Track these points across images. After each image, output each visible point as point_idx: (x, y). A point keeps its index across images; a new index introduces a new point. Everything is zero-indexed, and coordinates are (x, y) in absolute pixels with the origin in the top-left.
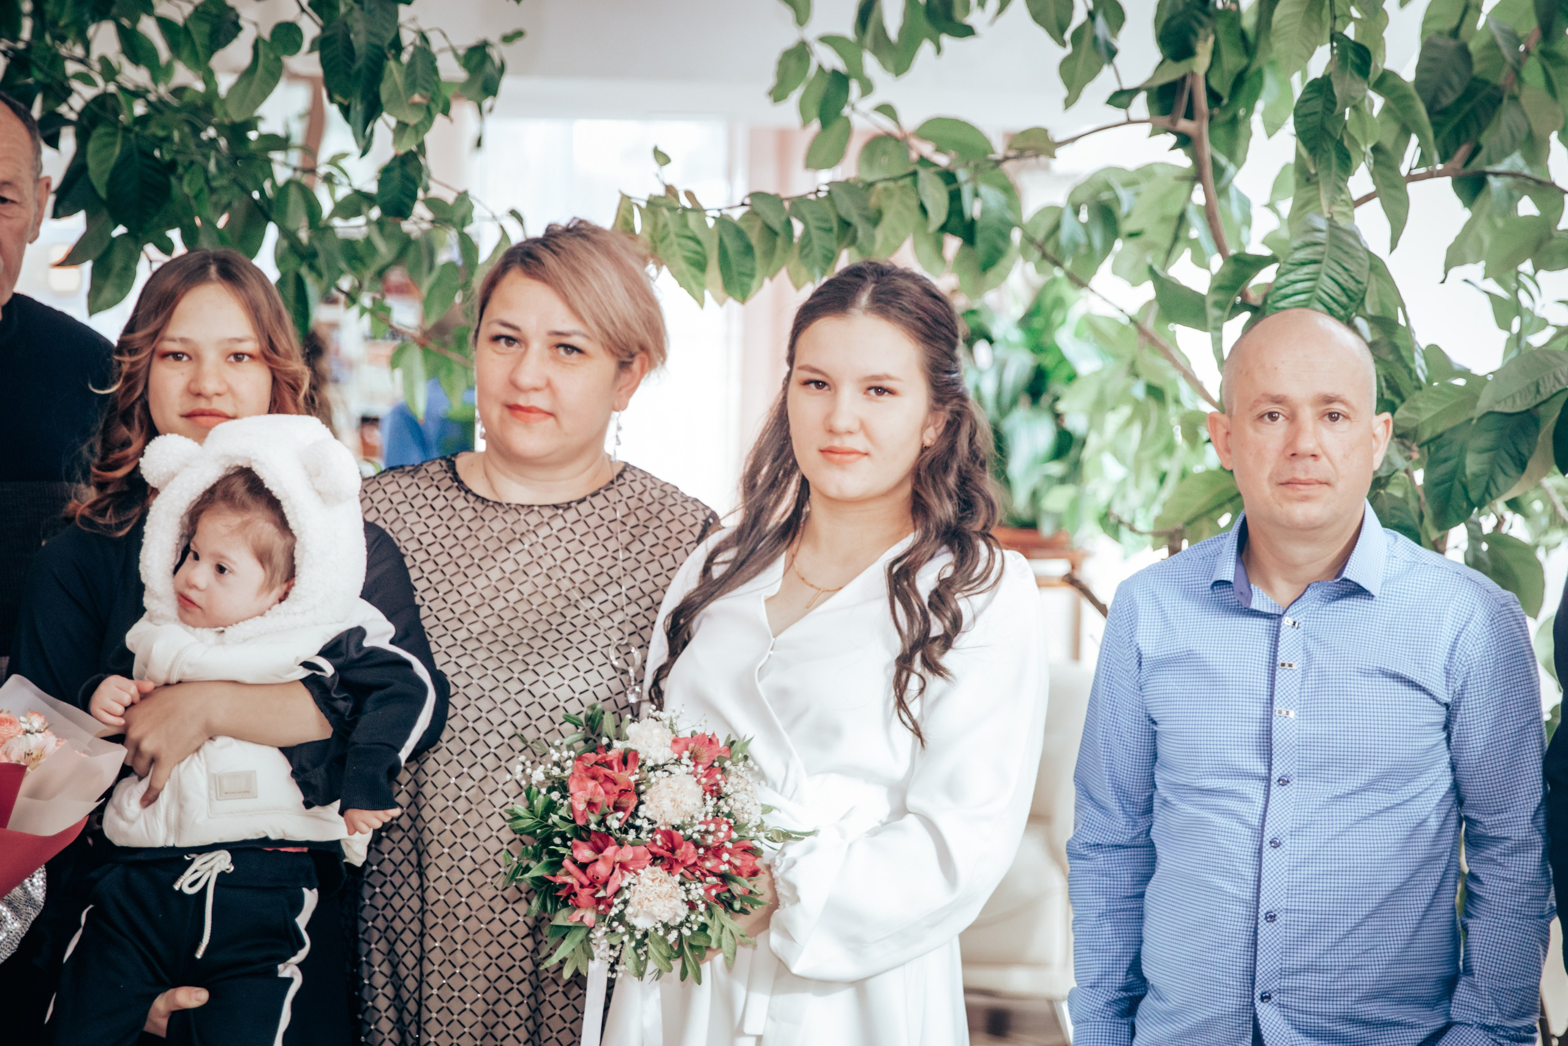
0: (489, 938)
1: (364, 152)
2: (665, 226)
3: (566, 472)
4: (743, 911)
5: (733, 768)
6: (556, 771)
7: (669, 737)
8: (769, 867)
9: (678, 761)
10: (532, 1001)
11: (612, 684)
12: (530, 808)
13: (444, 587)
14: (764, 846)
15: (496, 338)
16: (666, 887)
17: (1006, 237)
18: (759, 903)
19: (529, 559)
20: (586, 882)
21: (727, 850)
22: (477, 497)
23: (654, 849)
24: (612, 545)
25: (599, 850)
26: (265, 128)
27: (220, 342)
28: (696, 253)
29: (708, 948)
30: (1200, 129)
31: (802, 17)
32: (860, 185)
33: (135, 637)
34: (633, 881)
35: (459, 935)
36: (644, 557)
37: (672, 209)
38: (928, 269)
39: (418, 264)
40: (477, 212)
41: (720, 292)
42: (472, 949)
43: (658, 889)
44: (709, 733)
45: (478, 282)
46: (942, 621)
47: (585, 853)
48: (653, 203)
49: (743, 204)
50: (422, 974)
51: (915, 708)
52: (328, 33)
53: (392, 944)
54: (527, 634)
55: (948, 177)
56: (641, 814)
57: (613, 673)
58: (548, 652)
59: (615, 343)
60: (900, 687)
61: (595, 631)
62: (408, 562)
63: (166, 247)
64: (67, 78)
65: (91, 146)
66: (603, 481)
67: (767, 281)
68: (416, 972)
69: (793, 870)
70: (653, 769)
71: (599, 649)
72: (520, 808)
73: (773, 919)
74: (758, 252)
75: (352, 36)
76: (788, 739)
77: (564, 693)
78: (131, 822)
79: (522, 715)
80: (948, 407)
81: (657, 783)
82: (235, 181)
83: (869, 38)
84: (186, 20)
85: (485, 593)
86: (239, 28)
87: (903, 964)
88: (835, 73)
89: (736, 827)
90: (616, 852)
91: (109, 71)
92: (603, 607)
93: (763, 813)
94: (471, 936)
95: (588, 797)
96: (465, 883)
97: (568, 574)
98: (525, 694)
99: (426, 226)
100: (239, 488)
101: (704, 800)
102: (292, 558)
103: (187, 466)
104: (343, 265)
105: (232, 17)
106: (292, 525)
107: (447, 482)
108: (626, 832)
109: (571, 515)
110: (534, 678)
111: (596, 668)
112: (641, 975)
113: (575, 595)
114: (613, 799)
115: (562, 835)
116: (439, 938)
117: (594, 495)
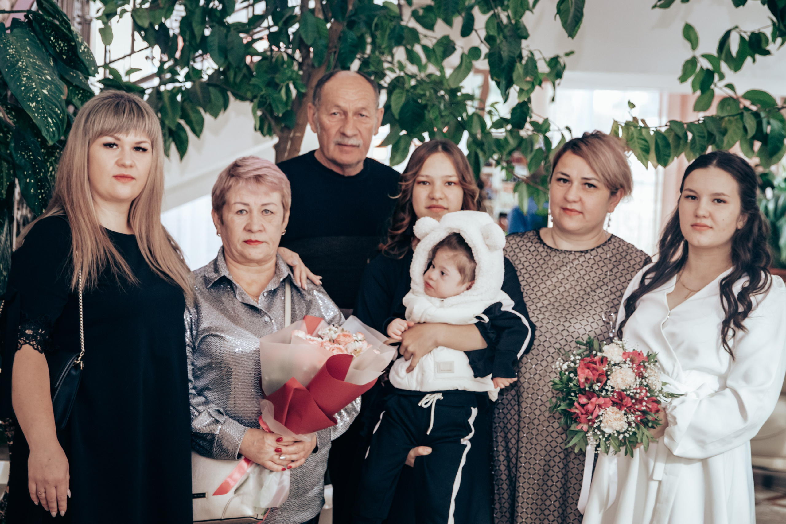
0: (547, 434)
1: (506, 101)
2: (632, 134)
3: (586, 238)
4: (653, 427)
5: (649, 366)
6: (572, 365)
7: (622, 351)
8: (664, 409)
9: (625, 362)
10: (565, 461)
11: (602, 328)
12: (561, 379)
13: (533, 285)
14: (662, 399)
15: (559, 180)
16: (618, 416)
17: (782, 142)
18: (659, 424)
19: (569, 274)
20: (584, 412)
21: (645, 401)
22: (548, 247)
23: (613, 399)
24: (605, 269)
25: (589, 399)
26: (464, 91)
27: (442, 177)
28: (645, 146)
29: (637, 442)
31: (694, 46)
32: (718, 118)
33: (407, 300)
34: (604, 413)
35: (535, 432)
36: (618, 275)
37: (636, 127)
38: (746, 155)
39: (526, 148)
40: (551, 128)
41: (655, 163)
42: (539, 438)
43: (615, 417)
44: (639, 351)
45: (552, 157)
46: (743, 306)
47: (583, 400)
48: (627, 124)
49: (666, 125)
50: (518, 447)
51: (730, 343)
52: (492, 51)
53: (506, 434)
54: (567, 306)
55: (756, 115)
56: (608, 384)
57: (603, 324)
58: (575, 313)
59: (610, 184)
60: (724, 334)
61: (596, 305)
62: (518, 274)
63: (422, 139)
64: (384, 69)
65: (393, 97)
66: (602, 241)
67: (675, 158)
68: (516, 446)
69: (675, 410)
70: (615, 365)
71: (597, 313)
72: (557, 380)
73: (666, 431)
74: (672, 146)
75: (502, 53)
76: (674, 354)
77: (582, 331)
78: (402, 379)
79: (564, 340)
80: (750, 212)
81: (615, 371)
82: (451, 113)
83: (723, 56)
84: (434, 46)
85: (550, 287)
86: (455, 49)
87: (723, 453)
88: (708, 70)
89: (650, 391)
90: (596, 400)
91: (401, 67)
92: (600, 295)
93: (663, 385)
94: (539, 432)
95: (585, 376)
96: (538, 410)
97: (586, 280)
98: (565, 331)
99: (530, 133)
100: (454, 240)
101: (636, 379)
102: (474, 272)
103: (433, 231)
104: (495, 149)
105: (452, 44)
106: (476, 258)
107: (536, 240)
108: (602, 392)
109: (588, 256)
110: (569, 324)
111: (596, 321)
112: (607, 453)
113: (588, 290)
114: (596, 377)
115: (574, 392)
116: (526, 432)
117: (598, 247)
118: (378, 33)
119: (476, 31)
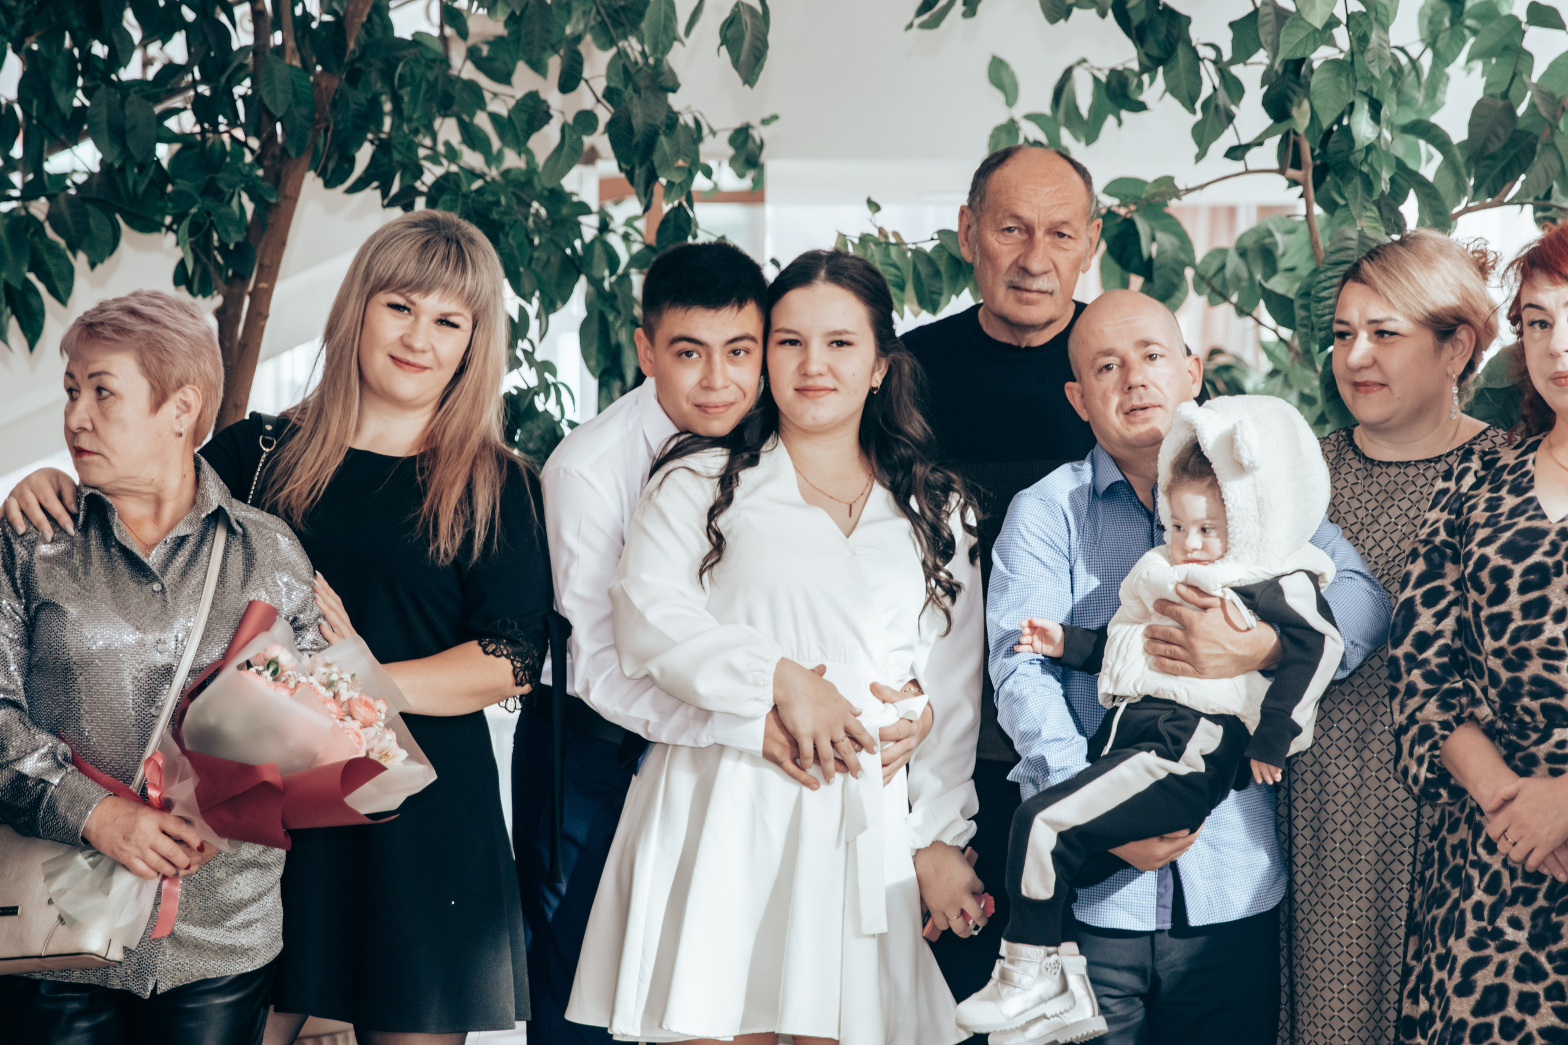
1: (648, 212)
17: (1180, 275)
22: (1367, 459)
28: (896, 276)
30: (1306, 175)
31: (1011, 100)
37: (880, 244)
41: (916, 307)
48: (866, 239)
49: (933, 239)
52: (616, 117)
64: (419, 160)
67: (954, 297)
74: (945, 276)
75: (633, 119)
82: (551, 240)
83: (1063, 114)
84: (510, 112)
86: (550, 117)
91: (452, 154)
105: (544, 108)
107: (1346, 448)
118: (405, 94)
119: (586, 81)
